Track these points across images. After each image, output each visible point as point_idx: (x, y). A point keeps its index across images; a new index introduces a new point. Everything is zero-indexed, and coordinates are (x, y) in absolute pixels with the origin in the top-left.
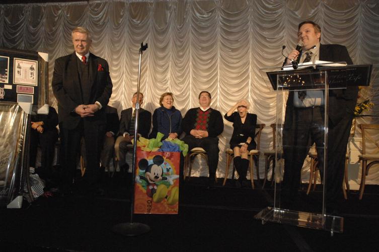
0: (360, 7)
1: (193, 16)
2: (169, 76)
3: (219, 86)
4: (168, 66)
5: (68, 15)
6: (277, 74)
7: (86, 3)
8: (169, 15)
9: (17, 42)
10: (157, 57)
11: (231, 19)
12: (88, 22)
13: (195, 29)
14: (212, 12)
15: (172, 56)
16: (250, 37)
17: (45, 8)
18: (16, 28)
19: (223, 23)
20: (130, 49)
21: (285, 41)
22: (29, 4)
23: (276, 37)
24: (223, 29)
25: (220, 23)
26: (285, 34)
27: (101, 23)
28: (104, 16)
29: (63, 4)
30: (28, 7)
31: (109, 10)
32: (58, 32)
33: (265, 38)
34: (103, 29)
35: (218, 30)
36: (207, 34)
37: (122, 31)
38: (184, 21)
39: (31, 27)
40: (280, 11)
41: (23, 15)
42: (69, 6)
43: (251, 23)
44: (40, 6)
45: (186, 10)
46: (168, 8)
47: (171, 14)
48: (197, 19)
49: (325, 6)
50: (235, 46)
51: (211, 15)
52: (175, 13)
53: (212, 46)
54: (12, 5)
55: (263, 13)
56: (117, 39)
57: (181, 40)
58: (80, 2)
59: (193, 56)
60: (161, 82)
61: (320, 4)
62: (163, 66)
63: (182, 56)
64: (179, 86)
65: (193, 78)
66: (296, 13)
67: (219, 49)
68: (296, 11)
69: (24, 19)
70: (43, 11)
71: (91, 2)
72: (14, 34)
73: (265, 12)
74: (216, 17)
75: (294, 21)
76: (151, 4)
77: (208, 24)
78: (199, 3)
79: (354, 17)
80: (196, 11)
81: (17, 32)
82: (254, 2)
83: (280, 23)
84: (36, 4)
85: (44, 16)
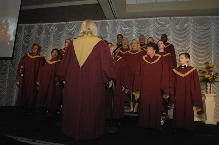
0: (212, 22)
1: (121, 29)
5: (56, 29)
7: (65, 23)
8: (108, 28)
9: (30, 43)
11: (140, 30)
12: (66, 32)
14: (131, 26)
17: (44, 26)
18: (29, 36)
19: (136, 32)
21: (171, 41)
22: (37, 24)
24: (136, 35)
26: (170, 38)
27: (72, 33)
28: (74, 29)
29: (54, 24)
30: (36, 25)
31: (77, 26)
32: (50, 38)
34: (74, 36)
35: (134, 36)
38: (116, 31)
39: (37, 35)
40: (168, 25)
41: (33, 29)
42: (57, 25)
43: (152, 32)
44: (42, 25)
45: (117, 26)
46: (107, 25)
47: (109, 28)
48: (123, 31)
49: (192, 22)
51: (130, 28)
52: (111, 27)
54: (29, 25)
58: (62, 23)
61: (190, 22)
66: (177, 26)
68: (176, 25)
69: (33, 32)
70: (44, 27)
71: (68, 23)
72: (28, 39)
73: (159, 26)
74: (133, 29)
75: (176, 31)
76: (99, 23)
77: (129, 33)
78: (124, 22)
79: (209, 28)
80: (122, 27)
81: (30, 38)
82: (153, 21)
83: (168, 32)
84: (40, 24)
85: (44, 30)
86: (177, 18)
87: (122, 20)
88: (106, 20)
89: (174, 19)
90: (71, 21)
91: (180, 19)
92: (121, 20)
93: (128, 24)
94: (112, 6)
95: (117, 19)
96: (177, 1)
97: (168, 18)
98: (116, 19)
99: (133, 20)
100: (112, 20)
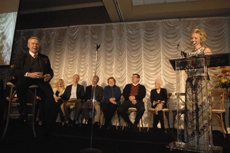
0: (225, 23)
1: (127, 32)
2: (114, 66)
3: (143, 72)
4: (113, 61)
5: (57, 34)
6: (175, 61)
7: (67, 27)
8: (113, 32)
10: (107, 56)
11: (149, 33)
12: (68, 37)
13: (128, 39)
14: (138, 29)
15: (116, 56)
16: (161, 42)
17: (45, 31)
20: (91, 52)
22: (36, 29)
23: (176, 42)
24: (144, 39)
25: (143, 35)
26: (181, 41)
27: (75, 38)
28: (77, 34)
29: (55, 28)
31: (80, 30)
32: (51, 43)
33: (169, 43)
34: (76, 41)
35: (142, 39)
36: (135, 42)
37: (87, 42)
38: (122, 35)
40: (177, 28)
41: (33, 35)
42: (58, 30)
43: (161, 35)
44: (42, 30)
45: (123, 29)
46: (114, 29)
48: (129, 34)
49: (204, 24)
50: (152, 48)
51: (138, 31)
52: (117, 31)
53: (138, 49)
54: (27, 30)
56: (84, 47)
57: (121, 46)
58: (64, 27)
59: (127, 55)
60: (109, 70)
61: (201, 23)
62: (110, 61)
63: (121, 55)
64: (120, 73)
65: (128, 68)
66: (187, 28)
67: (143, 50)
71: (70, 27)
73: (168, 28)
74: (141, 33)
75: (186, 33)
76: (103, 26)
77: (136, 36)
78: (131, 25)
79: (223, 29)
80: (129, 30)
82: (162, 23)
83: (178, 35)
84: (40, 29)
85: (44, 35)
86: (188, 19)
87: (129, 23)
88: (111, 24)
89: (184, 20)
90: (73, 25)
91: (190, 21)
92: (127, 23)
93: (135, 27)
94: (118, 7)
95: (123, 21)
96: (187, 1)
97: (178, 20)
98: (121, 22)
99: (140, 22)
100: (118, 23)
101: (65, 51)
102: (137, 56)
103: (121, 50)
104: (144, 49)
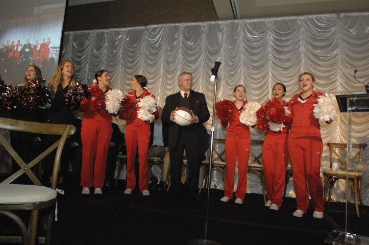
1: (245, 37)
5: (128, 39)
7: (143, 27)
8: (221, 37)
9: (82, 64)
11: (282, 39)
12: (145, 44)
13: (247, 49)
14: (263, 32)
16: (302, 56)
17: (107, 33)
18: (81, 52)
19: (273, 43)
21: (339, 59)
22: (94, 31)
23: (329, 55)
24: (273, 47)
25: (271, 43)
26: (339, 52)
27: (157, 45)
28: (160, 39)
29: (123, 29)
30: (93, 33)
31: (165, 33)
32: (118, 55)
33: (317, 56)
34: (159, 51)
35: (270, 49)
36: (258, 54)
37: (176, 53)
38: (235, 42)
39: (95, 50)
40: (333, 29)
41: (88, 40)
42: (128, 31)
43: (302, 42)
44: (103, 33)
45: (238, 31)
46: (220, 30)
48: (248, 40)
50: (287, 65)
51: (262, 36)
52: (227, 34)
53: (263, 65)
54: (80, 32)
55: (316, 32)
56: (171, 60)
57: (233, 60)
58: (138, 27)
59: (244, 75)
63: (234, 75)
66: (351, 31)
67: (270, 68)
68: (351, 28)
69: (89, 44)
70: (106, 36)
71: (148, 27)
72: (80, 57)
73: (317, 31)
74: (268, 38)
75: (348, 39)
76: (204, 27)
77: (259, 44)
78: (250, 24)
80: (247, 33)
81: (83, 55)
82: (306, 21)
83: (333, 41)
84: (100, 30)
85: (106, 41)
86: (352, 14)
87: (248, 21)
88: (217, 22)
89: (345, 16)
90: (153, 24)
91: (357, 17)
92: (245, 20)
93: (258, 28)
95: (237, 18)
97: (334, 15)
98: (235, 19)
99: (268, 20)
100: (229, 21)
101: (141, 66)
102: (260, 78)
103: (234, 67)
104: (273, 66)
